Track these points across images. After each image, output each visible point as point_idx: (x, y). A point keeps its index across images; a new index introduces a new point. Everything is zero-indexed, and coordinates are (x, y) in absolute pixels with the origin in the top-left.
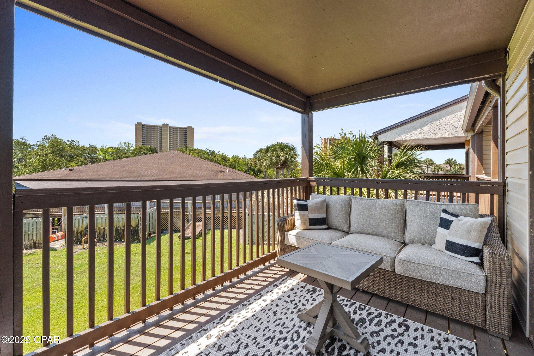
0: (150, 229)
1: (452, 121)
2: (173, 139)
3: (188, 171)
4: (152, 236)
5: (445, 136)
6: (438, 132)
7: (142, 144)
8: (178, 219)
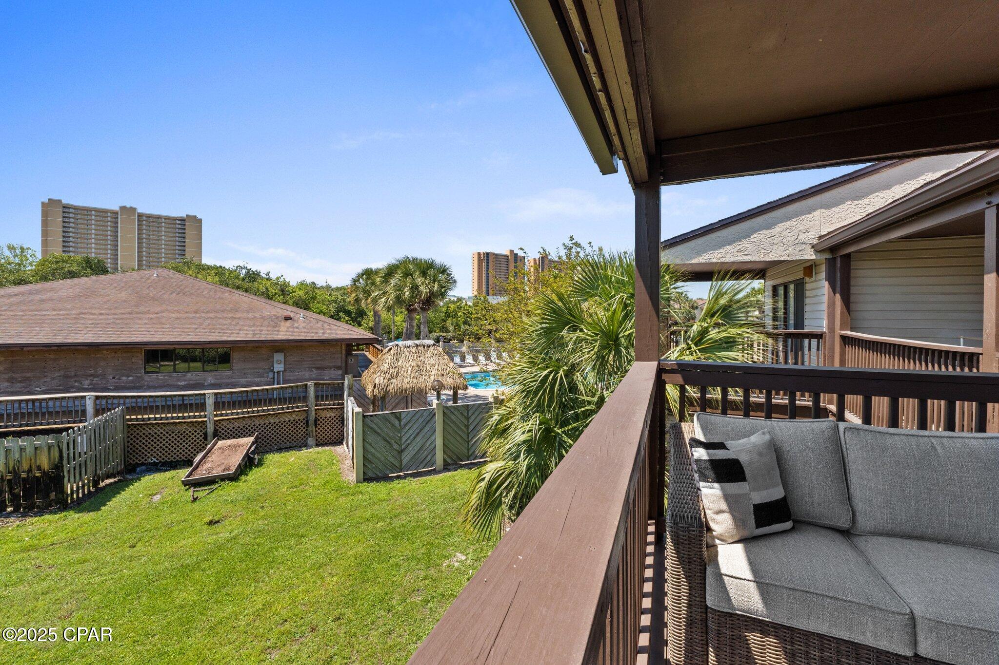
0: (98, 468)
1: (795, 231)
2: (148, 241)
3: (202, 319)
4: (102, 484)
5: (783, 258)
6: (770, 250)
7: (64, 251)
8: (179, 435)
